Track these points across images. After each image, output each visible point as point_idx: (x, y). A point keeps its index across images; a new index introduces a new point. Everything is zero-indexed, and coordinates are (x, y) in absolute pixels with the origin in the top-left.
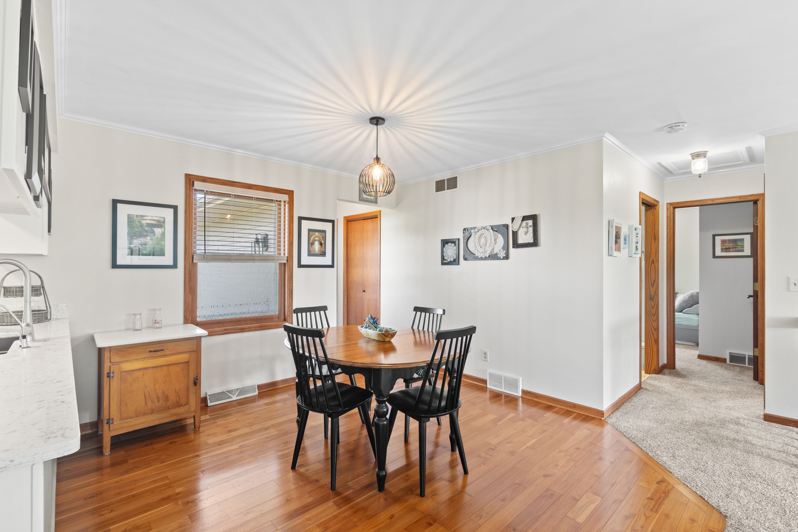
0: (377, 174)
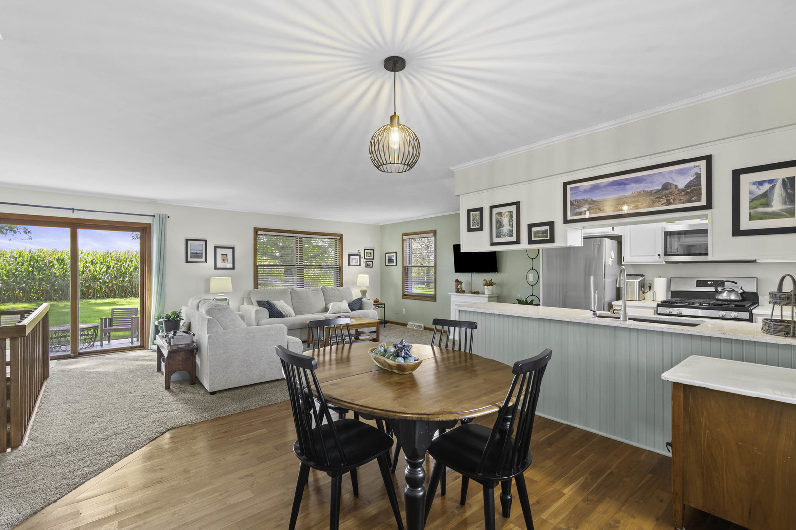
0: (395, 138)
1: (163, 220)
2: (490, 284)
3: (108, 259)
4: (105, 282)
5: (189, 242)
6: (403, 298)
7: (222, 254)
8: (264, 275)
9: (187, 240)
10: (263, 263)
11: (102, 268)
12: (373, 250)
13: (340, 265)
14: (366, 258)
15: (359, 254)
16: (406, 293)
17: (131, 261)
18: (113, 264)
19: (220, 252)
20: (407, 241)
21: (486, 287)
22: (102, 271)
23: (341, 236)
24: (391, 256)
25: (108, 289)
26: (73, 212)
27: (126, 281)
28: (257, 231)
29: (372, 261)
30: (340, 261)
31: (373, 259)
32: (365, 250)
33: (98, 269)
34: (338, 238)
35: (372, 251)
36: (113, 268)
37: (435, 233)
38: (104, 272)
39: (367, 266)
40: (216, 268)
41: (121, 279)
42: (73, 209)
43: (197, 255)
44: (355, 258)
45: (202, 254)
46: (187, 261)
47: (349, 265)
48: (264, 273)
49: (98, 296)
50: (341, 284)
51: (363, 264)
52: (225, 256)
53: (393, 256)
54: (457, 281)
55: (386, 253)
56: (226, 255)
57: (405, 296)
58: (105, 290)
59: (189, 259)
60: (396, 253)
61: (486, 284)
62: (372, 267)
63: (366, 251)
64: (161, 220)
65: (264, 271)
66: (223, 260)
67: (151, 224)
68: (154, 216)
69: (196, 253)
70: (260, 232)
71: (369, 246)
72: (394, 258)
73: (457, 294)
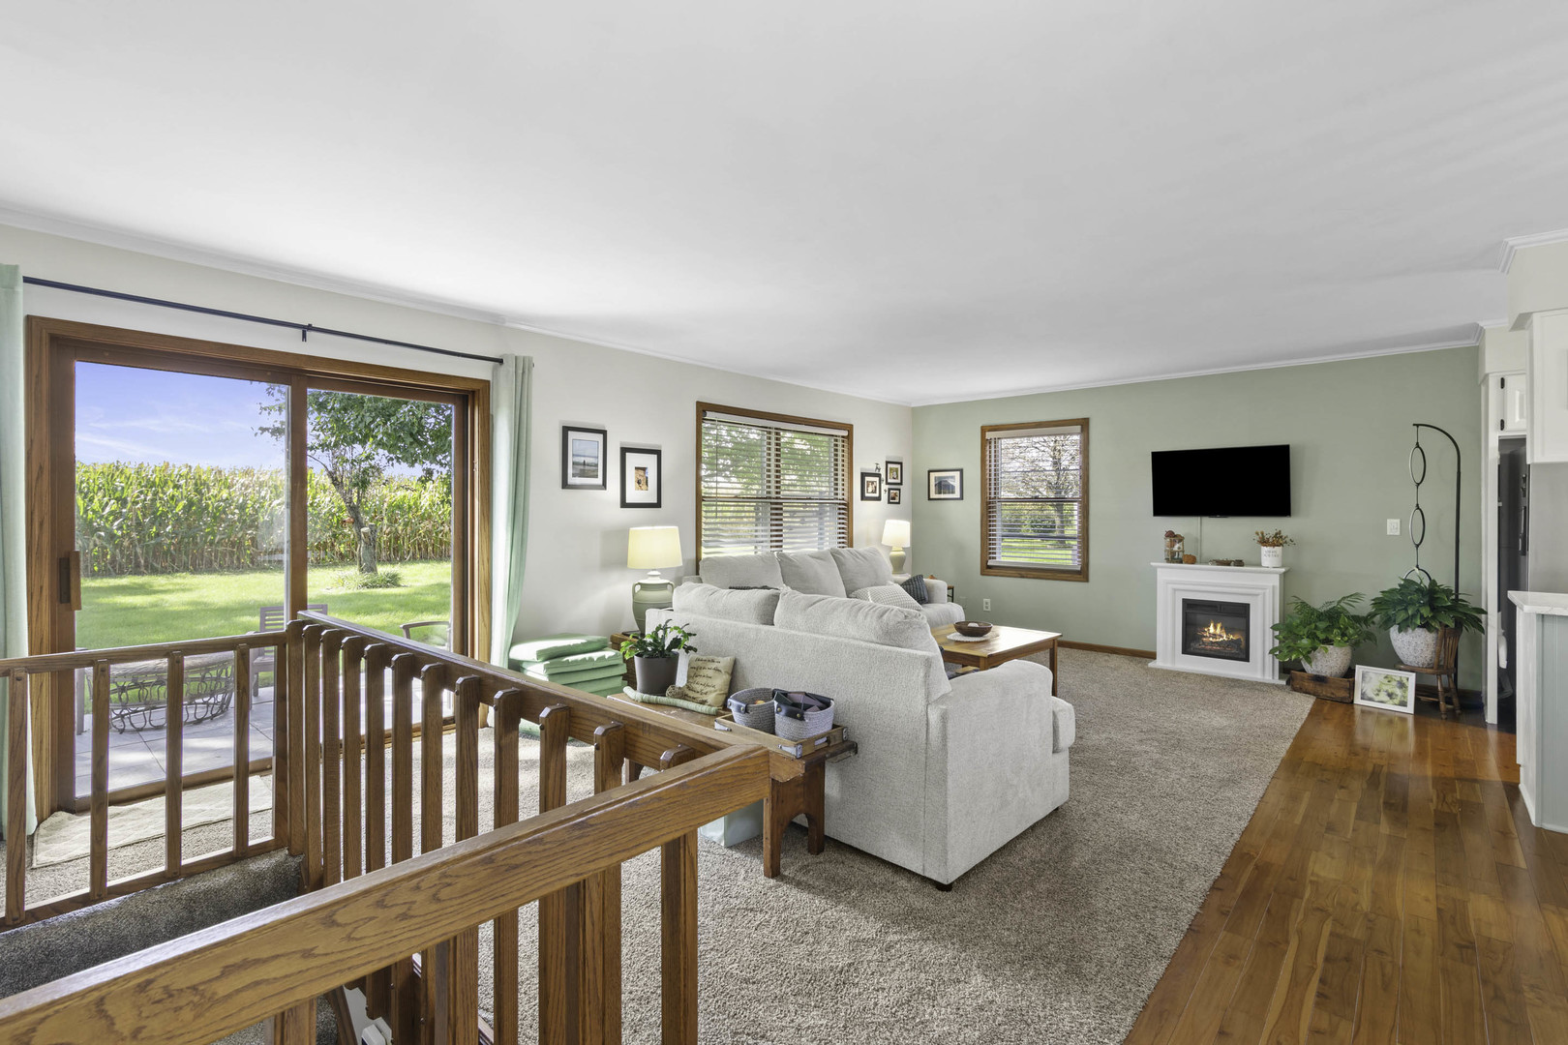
1: (523, 372)
2: (1277, 540)
3: (119, 482)
4: (113, 536)
5: (572, 435)
6: (983, 573)
7: (637, 468)
8: (718, 520)
9: (566, 430)
10: (714, 491)
11: (107, 504)
12: (901, 464)
13: (845, 497)
14: (889, 481)
15: (877, 472)
16: (991, 563)
17: (177, 487)
18: (131, 493)
19: (632, 460)
20: (993, 445)
21: (1265, 549)
22: (108, 510)
23: (849, 428)
24: (948, 477)
25: (122, 551)
26: (304, 337)
27: (167, 535)
28: (704, 411)
29: (899, 490)
30: (846, 488)
31: (901, 484)
32: (887, 463)
33: (96, 505)
34: (845, 433)
35: (899, 466)
36: (135, 503)
37: (1084, 424)
38: (112, 513)
39: (891, 500)
40: (624, 504)
41: (154, 530)
42: (306, 329)
43: (585, 470)
44: (873, 483)
45: (597, 465)
46: (565, 485)
47: (863, 498)
48: (717, 517)
49: (96, 568)
50: (851, 544)
51: (885, 496)
52: (641, 472)
53: (953, 477)
54: (1170, 535)
55: (929, 472)
56: (644, 469)
57: (987, 569)
58: (114, 556)
59: (571, 480)
60: (961, 471)
61: (1264, 542)
62: (899, 503)
63: (890, 466)
64: (520, 372)
65: (716, 511)
66: (639, 482)
67: (488, 382)
68: (501, 361)
69: (584, 464)
70: (710, 415)
71: (894, 456)
72: (956, 484)
73: (1169, 565)
